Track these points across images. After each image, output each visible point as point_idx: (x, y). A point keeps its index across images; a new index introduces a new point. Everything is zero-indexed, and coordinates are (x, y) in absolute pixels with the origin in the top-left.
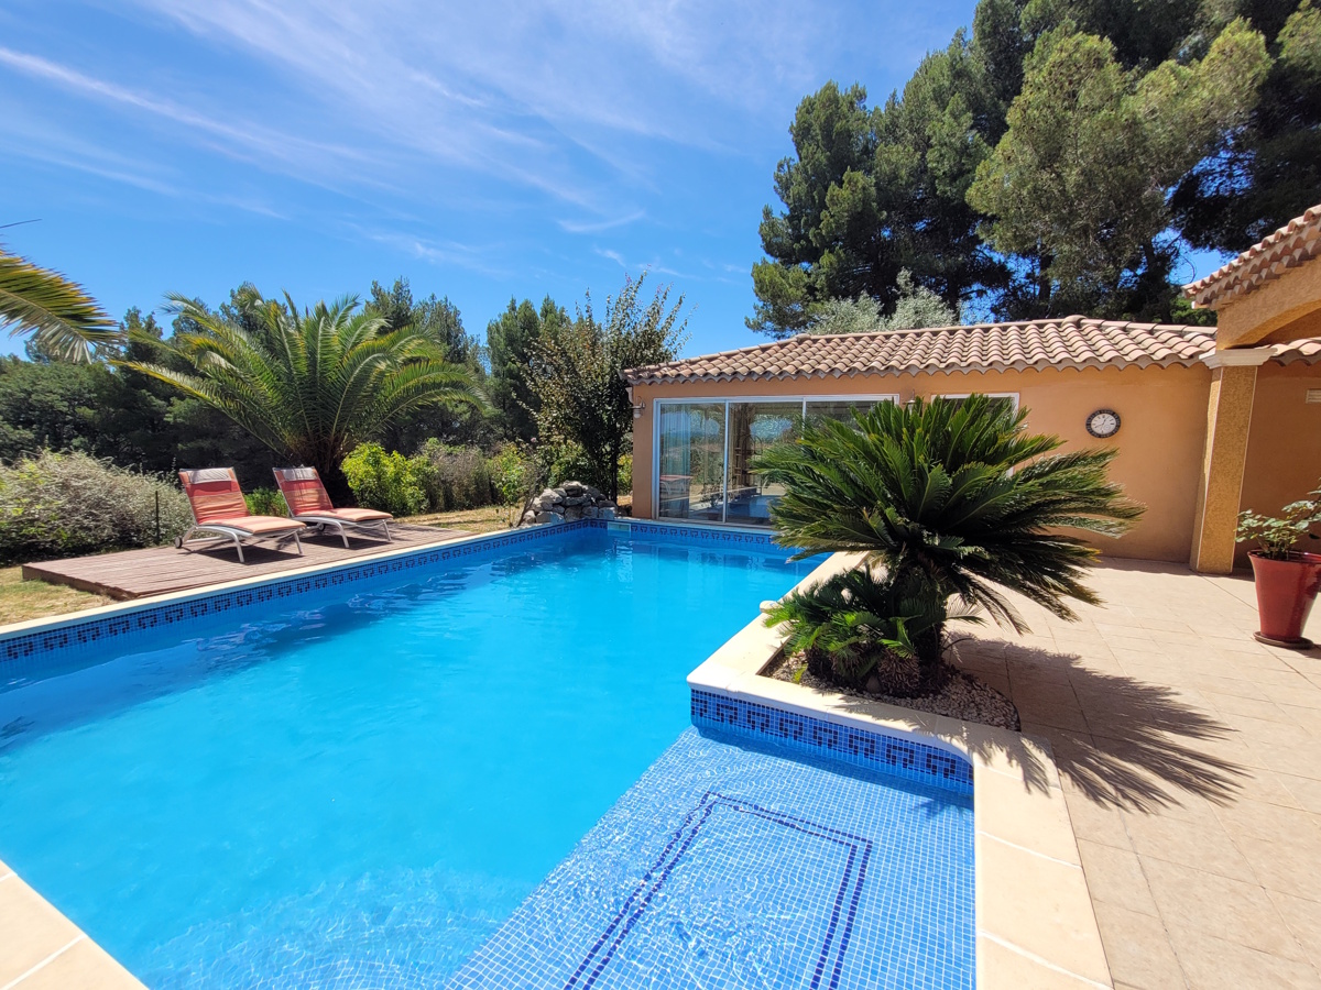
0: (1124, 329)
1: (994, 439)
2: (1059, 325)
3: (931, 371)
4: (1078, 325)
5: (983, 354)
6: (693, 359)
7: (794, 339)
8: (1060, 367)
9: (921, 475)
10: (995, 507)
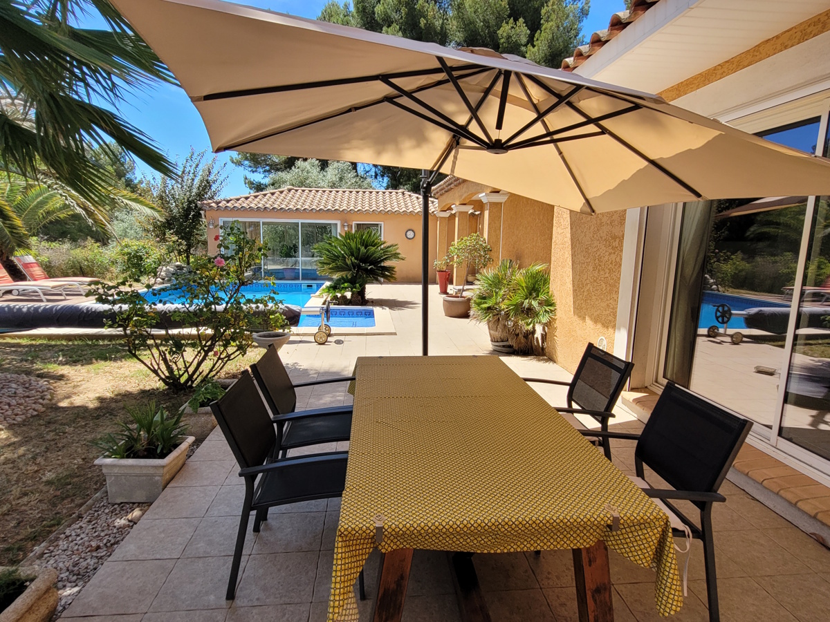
0: (410, 195)
1: (374, 241)
2: (397, 193)
3: (352, 212)
4: (403, 194)
5: (370, 205)
6: (238, 197)
7: (286, 188)
8: (396, 213)
9: (359, 249)
10: (375, 257)
